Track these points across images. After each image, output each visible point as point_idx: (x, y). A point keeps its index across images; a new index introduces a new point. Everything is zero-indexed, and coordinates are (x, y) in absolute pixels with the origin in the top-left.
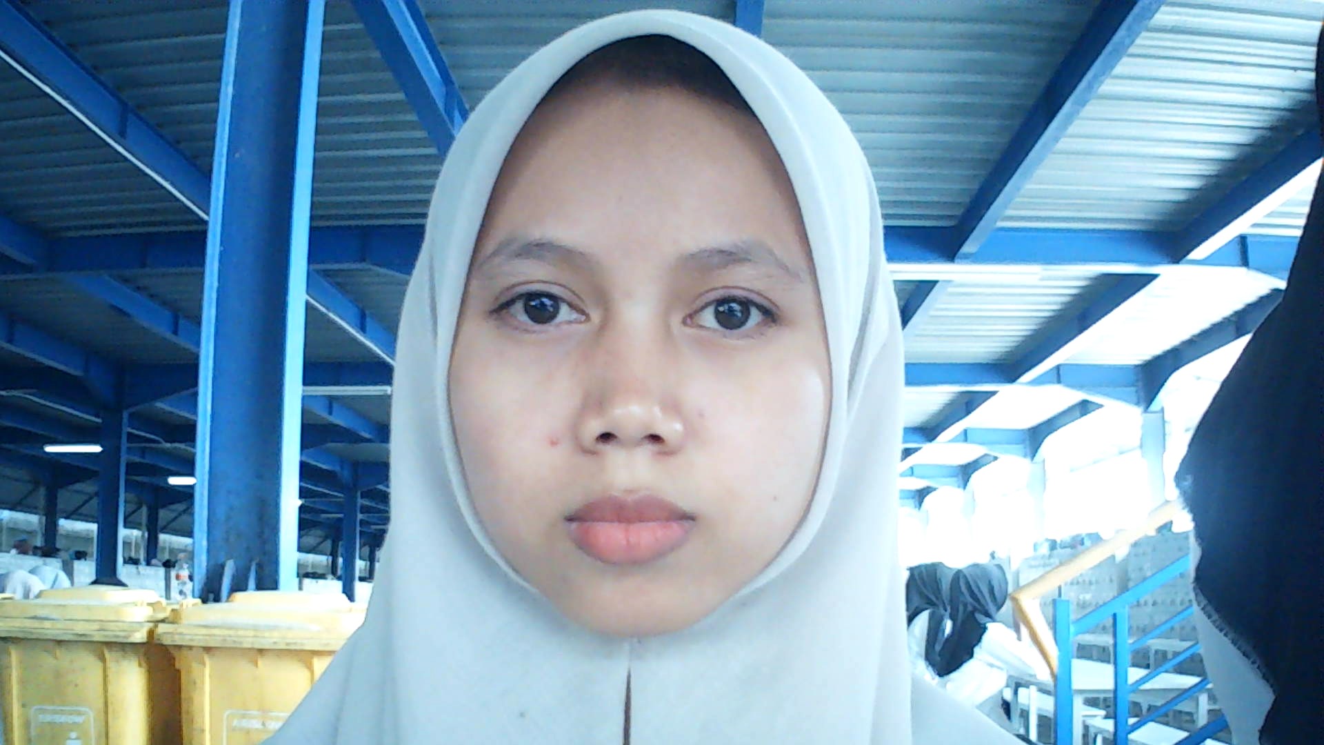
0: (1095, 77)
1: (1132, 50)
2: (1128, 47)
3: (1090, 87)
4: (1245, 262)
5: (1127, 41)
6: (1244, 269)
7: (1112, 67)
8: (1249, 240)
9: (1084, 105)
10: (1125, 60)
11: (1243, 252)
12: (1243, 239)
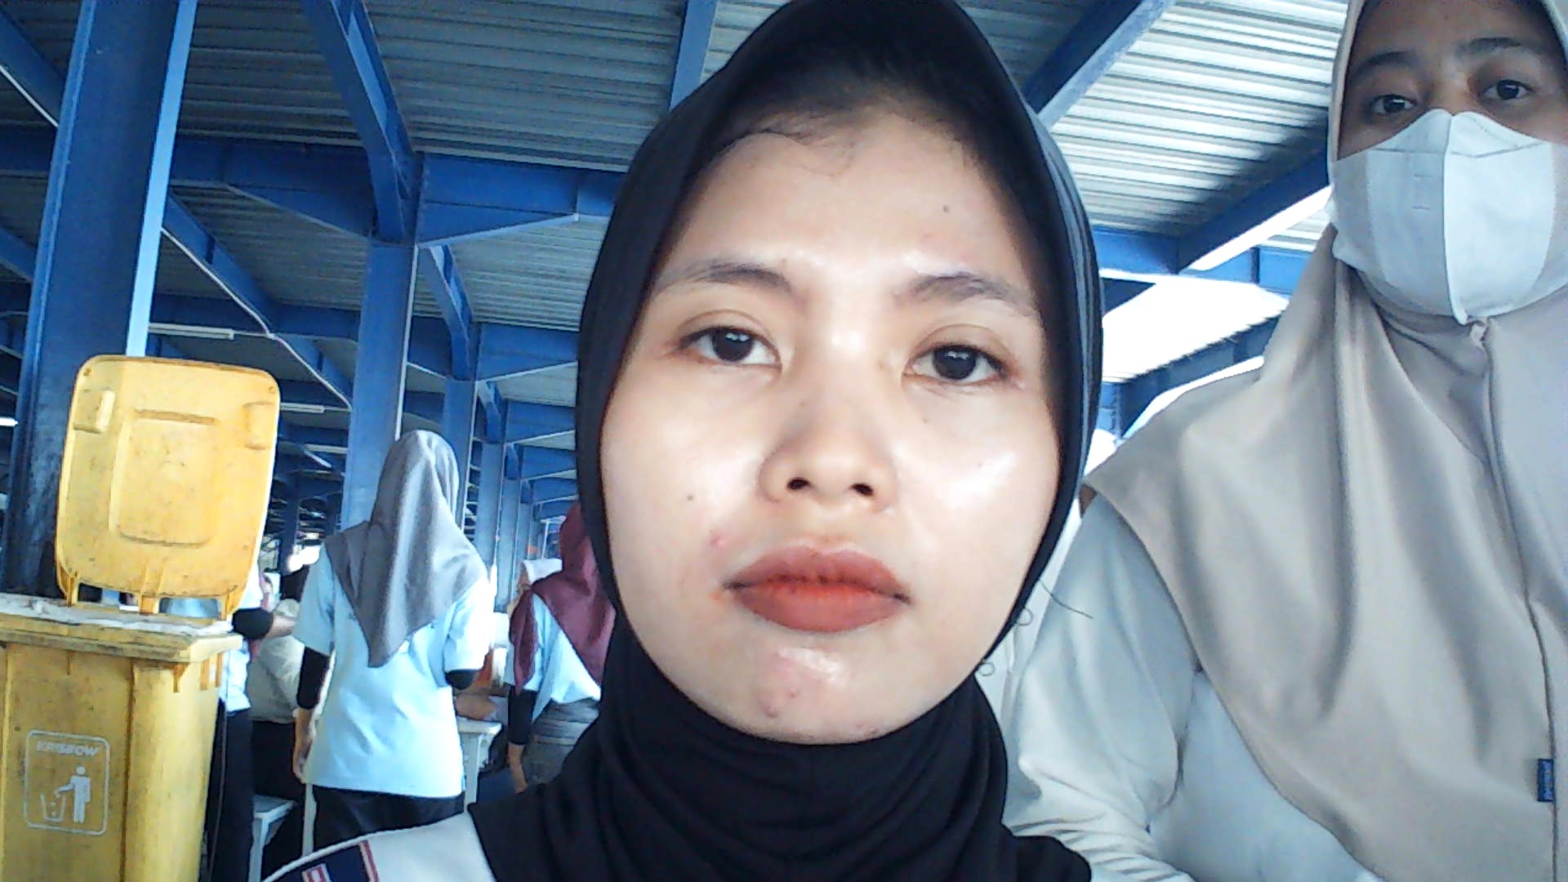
0: (1111, 51)
1: (1157, 25)
2: (1153, 20)
3: (1102, 64)
4: (1256, 279)
5: (1151, 15)
6: (1253, 288)
7: (1132, 43)
8: (1262, 252)
9: (1092, 82)
10: (1146, 35)
11: (1255, 266)
12: (1256, 252)
